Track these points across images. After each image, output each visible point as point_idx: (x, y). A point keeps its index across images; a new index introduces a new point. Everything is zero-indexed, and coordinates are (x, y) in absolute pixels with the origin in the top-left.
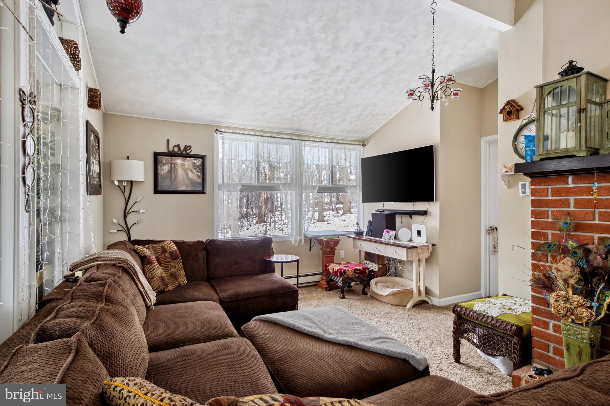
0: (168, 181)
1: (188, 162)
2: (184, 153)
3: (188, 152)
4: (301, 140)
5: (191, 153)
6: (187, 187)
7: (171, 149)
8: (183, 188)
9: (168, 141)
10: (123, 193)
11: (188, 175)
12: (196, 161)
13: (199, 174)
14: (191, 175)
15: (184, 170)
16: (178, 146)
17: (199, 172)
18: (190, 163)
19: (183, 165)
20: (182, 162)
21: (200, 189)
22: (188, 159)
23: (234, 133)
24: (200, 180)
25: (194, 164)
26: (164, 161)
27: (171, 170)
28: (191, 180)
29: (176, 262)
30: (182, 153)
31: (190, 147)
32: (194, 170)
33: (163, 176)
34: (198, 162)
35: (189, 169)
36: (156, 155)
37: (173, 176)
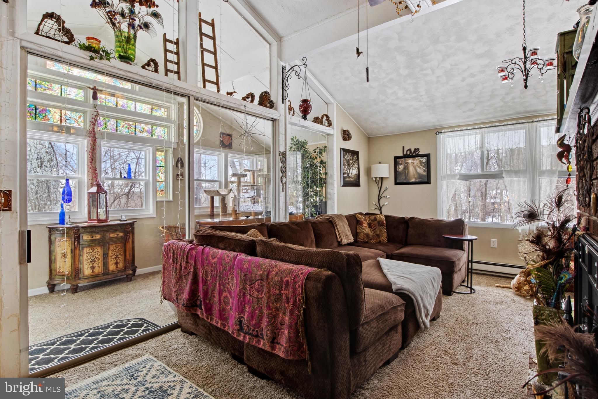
0: (403, 175)
1: (417, 161)
2: (414, 154)
3: (417, 153)
4: (532, 122)
5: (420, 154)
6: (416, 179)
7: (405, 153)
8: (413, 180)
9: (403, 147)
10: (378, 185)
11: (416, 171)
12: (422, 159)
13: (425, 169)
14: (419, 170)
15: (414, 167)
16: (410, 150)
17: (424, 167)
18: (418, 161)
19: (413, 163)
20: (412, 161)
21: (426, 180)
22: (416, 158)
23: (452, 131)
24: (425, 174)
25: (421, 162)
26: (400, 162)
27: (405, 168)
28: (418, 173)
29: (381, 227)
30: (412, 155)
31: (418, 149)
32: (421, 166)
33: (400, 172)
34: (424, 160)
35: (417, 165)
36: (396, 158)
37: (407, 172)
